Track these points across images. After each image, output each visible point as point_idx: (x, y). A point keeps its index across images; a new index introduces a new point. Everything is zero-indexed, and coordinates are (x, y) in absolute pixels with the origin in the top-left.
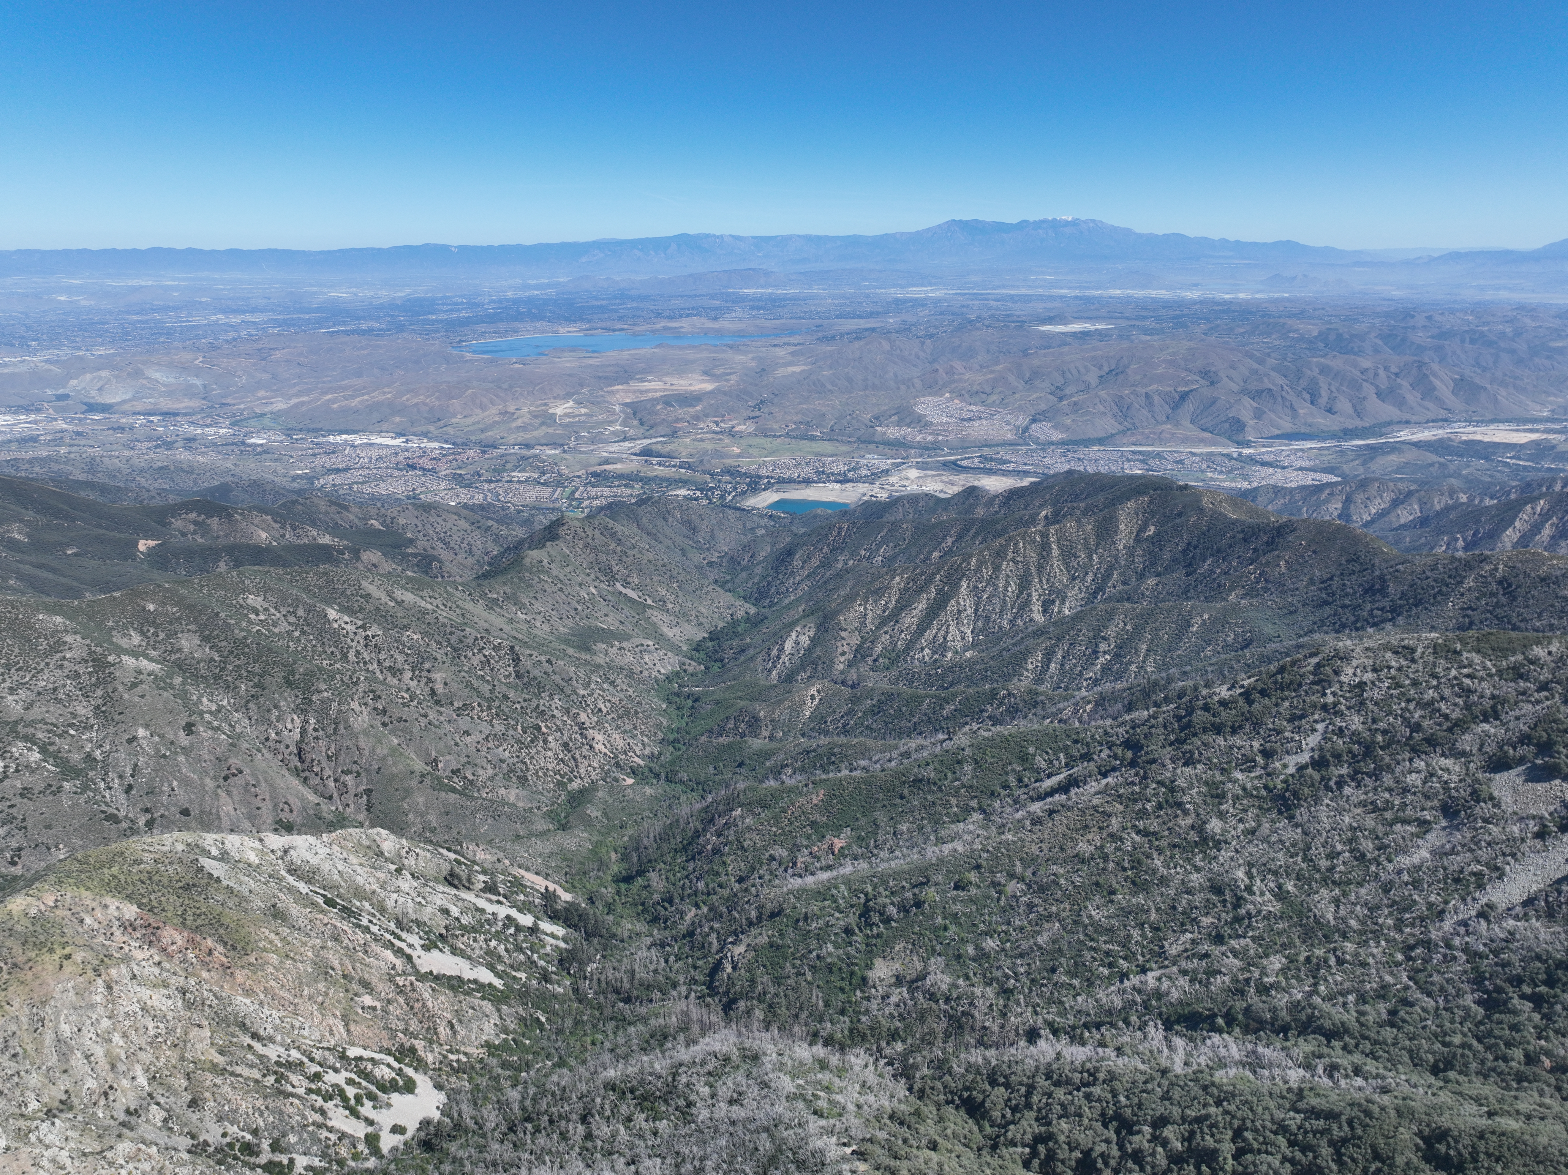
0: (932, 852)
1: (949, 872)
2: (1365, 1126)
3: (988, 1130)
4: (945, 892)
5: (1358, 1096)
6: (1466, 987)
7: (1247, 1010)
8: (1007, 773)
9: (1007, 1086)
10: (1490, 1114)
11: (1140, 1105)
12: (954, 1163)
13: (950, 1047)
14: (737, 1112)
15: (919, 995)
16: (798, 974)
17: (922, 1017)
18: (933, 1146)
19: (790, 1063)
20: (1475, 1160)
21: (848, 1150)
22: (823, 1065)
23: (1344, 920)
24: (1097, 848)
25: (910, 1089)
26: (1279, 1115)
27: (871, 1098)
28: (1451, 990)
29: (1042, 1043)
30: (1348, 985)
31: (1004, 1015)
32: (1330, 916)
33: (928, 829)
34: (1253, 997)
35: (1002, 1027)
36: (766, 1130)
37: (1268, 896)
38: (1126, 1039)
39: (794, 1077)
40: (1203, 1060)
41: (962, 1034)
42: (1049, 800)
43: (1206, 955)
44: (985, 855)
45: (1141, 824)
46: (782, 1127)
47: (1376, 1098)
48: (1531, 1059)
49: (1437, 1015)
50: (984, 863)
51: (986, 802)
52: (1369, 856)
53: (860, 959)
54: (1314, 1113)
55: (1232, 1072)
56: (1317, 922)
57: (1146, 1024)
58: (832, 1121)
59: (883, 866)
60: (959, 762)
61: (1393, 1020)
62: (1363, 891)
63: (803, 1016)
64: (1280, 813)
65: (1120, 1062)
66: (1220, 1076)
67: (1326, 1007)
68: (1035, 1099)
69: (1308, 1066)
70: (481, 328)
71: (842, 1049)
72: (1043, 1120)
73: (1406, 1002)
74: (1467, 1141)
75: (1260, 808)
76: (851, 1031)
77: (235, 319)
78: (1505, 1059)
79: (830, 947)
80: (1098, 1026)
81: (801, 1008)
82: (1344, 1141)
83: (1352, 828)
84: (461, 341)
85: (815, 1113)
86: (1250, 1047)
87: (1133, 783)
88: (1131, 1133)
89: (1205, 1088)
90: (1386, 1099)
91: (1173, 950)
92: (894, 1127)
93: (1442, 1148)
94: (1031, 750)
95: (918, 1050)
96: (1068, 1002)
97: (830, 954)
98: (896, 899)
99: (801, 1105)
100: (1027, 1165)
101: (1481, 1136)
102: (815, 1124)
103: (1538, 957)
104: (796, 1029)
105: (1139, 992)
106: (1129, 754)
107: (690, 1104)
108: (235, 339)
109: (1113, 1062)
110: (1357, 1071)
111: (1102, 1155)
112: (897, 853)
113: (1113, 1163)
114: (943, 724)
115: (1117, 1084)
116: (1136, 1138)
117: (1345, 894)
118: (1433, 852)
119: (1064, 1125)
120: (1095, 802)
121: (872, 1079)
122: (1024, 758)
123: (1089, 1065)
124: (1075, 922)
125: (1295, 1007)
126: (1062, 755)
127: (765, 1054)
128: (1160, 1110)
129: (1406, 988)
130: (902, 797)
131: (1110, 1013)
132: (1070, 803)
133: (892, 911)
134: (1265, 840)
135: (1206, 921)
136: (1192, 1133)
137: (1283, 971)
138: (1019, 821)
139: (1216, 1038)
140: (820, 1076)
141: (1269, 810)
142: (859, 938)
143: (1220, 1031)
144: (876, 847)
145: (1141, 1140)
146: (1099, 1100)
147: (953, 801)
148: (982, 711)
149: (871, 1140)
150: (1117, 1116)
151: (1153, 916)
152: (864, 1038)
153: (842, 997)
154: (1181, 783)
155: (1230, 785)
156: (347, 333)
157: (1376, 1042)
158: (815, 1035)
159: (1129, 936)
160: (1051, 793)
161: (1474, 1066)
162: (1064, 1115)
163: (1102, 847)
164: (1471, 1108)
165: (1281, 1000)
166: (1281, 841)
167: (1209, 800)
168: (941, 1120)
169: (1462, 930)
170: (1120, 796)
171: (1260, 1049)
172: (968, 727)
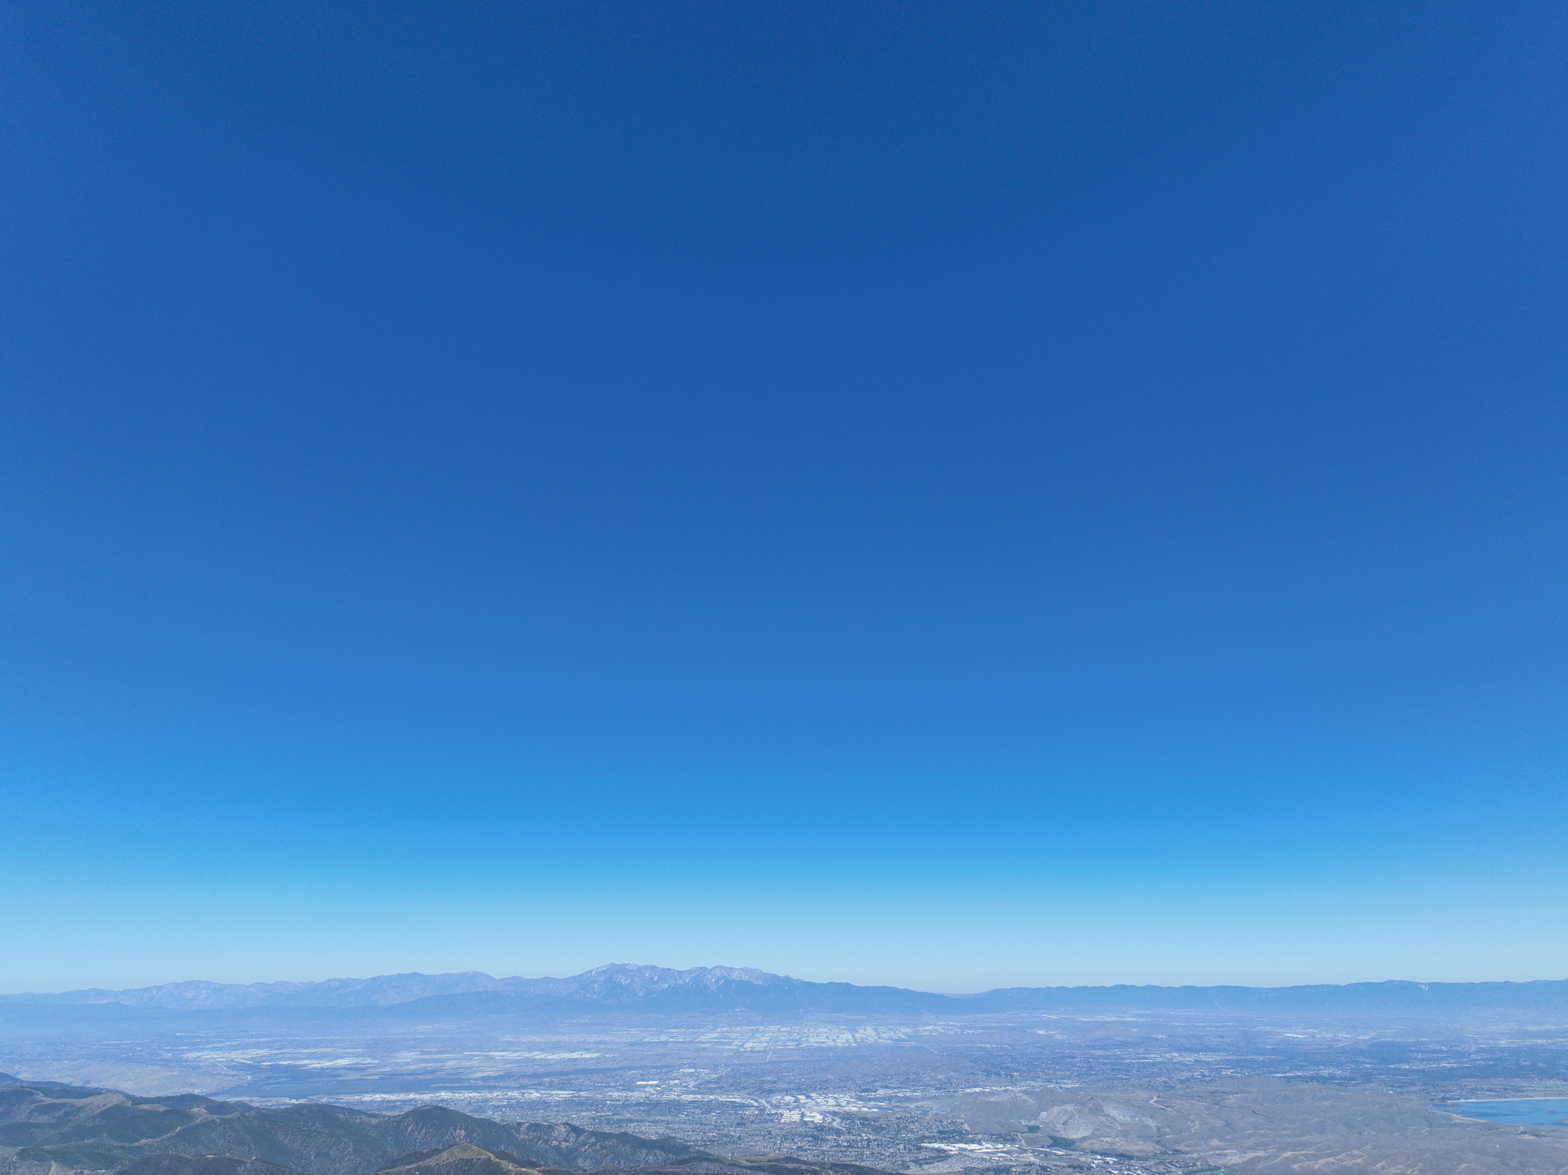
70: (1471, 1083)
77: (1189, 1058)
84: (1444, 1099)
108: (1188, 1080)
156: (1305, 1079)
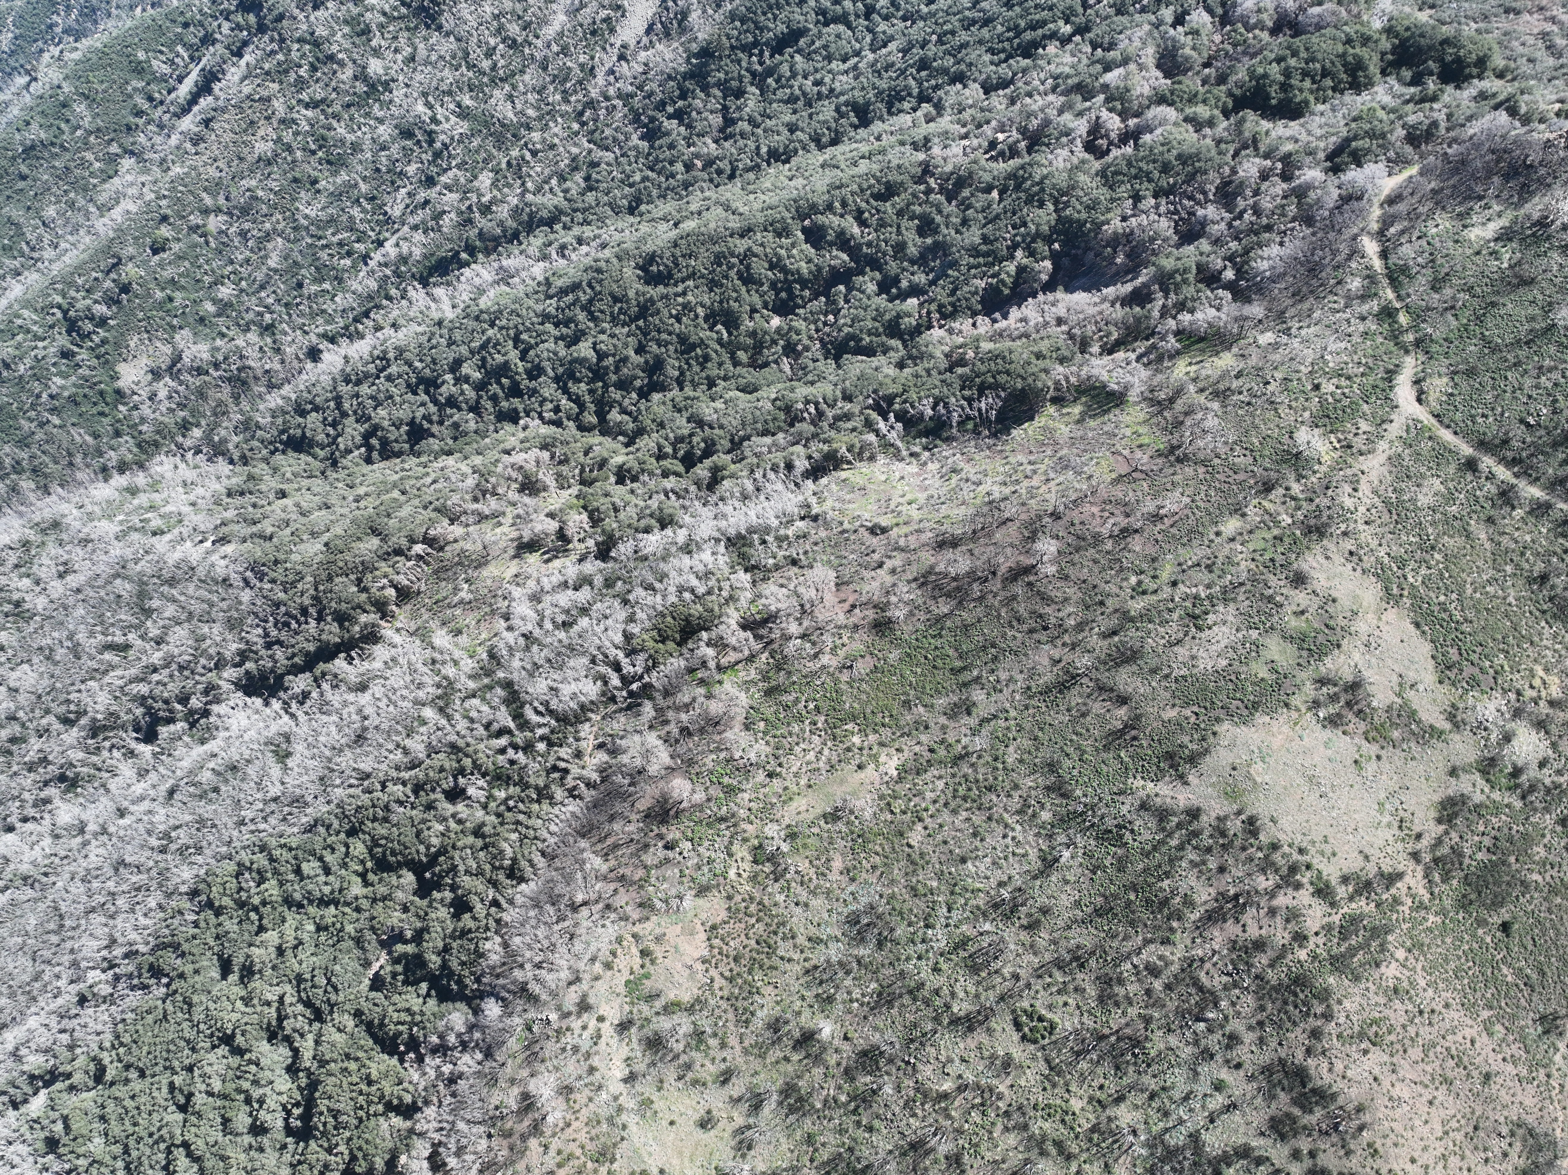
0: (104, 226)
1: (136, 238)
2: (600, 282)
3: (321, 454)
4: (145, 262)
5: (588, 261)
6: (630, 129)
7: (481, 234)
8: (130, 96)
9: (316, 409)
10: (676, 225)
11: (434, 361)
12: (308, 496)
13: (245, 405)
14: (73, 581)
15: (184, 376)
16: (42, 425)
17: (201, 394)
18: (282, 494)
19: (96, 509)
20: (677, 265)
21: (208, 544)
22: (133, 491)
23: (522, 113)
24: (275, 142)
25: (231, 462)
26: (539, 308)
27: (200, 491)
28: (622, 137)
29: (325, 356)
30: (547, 172)
31: (278, 350)
32: (510, 115)
33: (81, 202)
34: (481, 222)
35: (283, 362)
36: (117, 575)
37: (453, 119)
38: (395, 313)
39: (110, 517)
40: (465, 297)
41: (249, 389)
42: (196, 109)
43: (427, 202)
44: (164, 203)
45: (304, 96)
46: (131, 565)
47: (600, 255)
48: (689, 167)
49: (618, 164)
50: (169, 212)
51: (128, 141)
52: (520, 40)
53: (100, 375)
54: (563, 292)
55: (492, 293)
56: (503, 125)
57: (405, 290)
58: (176, 531)
59: (56, 268)
60: (64, 105)
61: (590, 186)
62: (527, 77)
63: (78, 459)
64: (428, 27)
65: (400, 335)
66: (484, 302)
67: (539, 199)
68: (346, 406)
69: (545, 257)
71: (141, 466)
72: (362, 418)
73: (594, 165)
74: (668, 254)
75: (408, 29)
76: (139, 446)
78: (673, 176)
79: (58, 381)
80: (366, 314)
81: (70, 454)
82: (591, 301)
83: (496, 17)
85: (154, 534)
86: (496, 265)
87: (273, 52)
88: (438, 387)
89: (477, 318)
90: (607, 253)
91: (396, 212)
92: (238, 501)
93: (654, 268)
94: (141, 55)
95: (217, 425)
96: (329, 307)
97: (62, 388)
98: (97, 295)
99: (135, 536)
100: (369, 461)
101: (676, 245)
102: (160, 544)
103: (670, 77)
104: (79, 475)
105: (386, 265)
106: (252, 18)
107: (17, 604)
109: (395, 338)
110: (580, 241)
111: (424, 417)
112: (63, 245)
113: (435, 418)
114: (12, 62)
115: (408, 355)
116: (443, 389)
117: (514, 87)
118: (567, 13)
119: (382, 412)
120: (247, 90)
121: (190, 475)
122: (139, 70)
123: (376, 353)
124: (295, 229)
125: (516, 212)
126: (179, 48)
127: (64, 516)
128: (451, 356)
129: (590, 151)
130: (24, 178)
131: (370, 297)
132: (221, 103)
133: (101, 309)
134: (427, 63)
135: (411, 169)
136: (483, 359)
137: (494, 184)
138: (178, 148)
139: (466, 271)
140: (136, 502)
141: (416, 27)
142: (83, 355)
143: (467, 264)
144: (33, 249)
145: (448, 388)
146: (400, 376)
147: (89, 156)
148: (51, 27)
149: (224, 524)
150: (421, 380)
151: (364, 187)
152: (156, 444)
153: (106, 421)
154: (321, 32)
155: (368, 15)
157: (585, 210)
158: (104, 469)
159: (351, 217)
160: (193, 100)
161: (655, 193)
162: (378, 404)
163: (279, 139)
164: (663, 227)
165: (503, 212)
166: (441, 57)
167: (357, 40)
168: (275, 470)
169: (611, 78)
170: (268, 73)
171: (505, 263)
172: (46, 56)
